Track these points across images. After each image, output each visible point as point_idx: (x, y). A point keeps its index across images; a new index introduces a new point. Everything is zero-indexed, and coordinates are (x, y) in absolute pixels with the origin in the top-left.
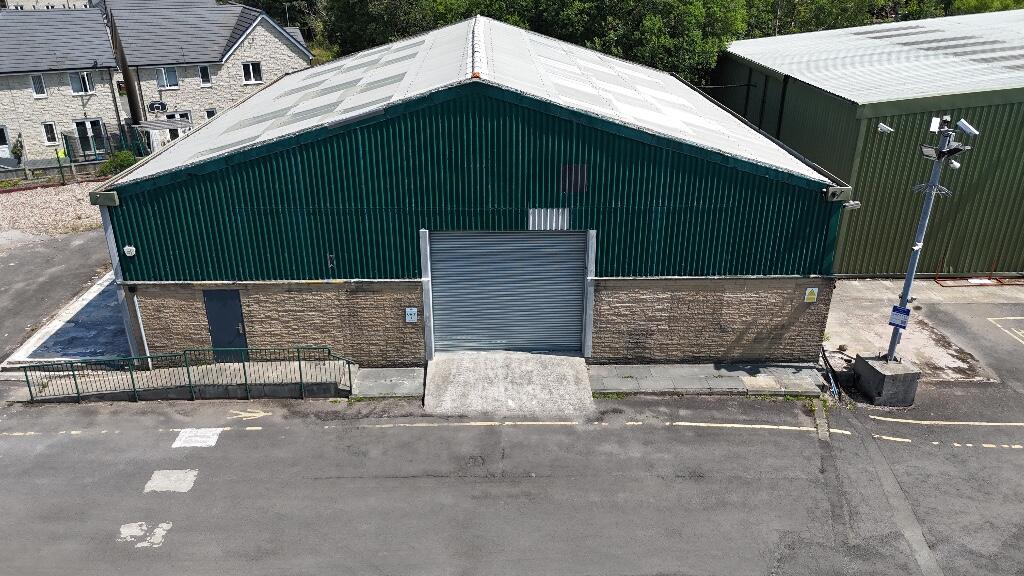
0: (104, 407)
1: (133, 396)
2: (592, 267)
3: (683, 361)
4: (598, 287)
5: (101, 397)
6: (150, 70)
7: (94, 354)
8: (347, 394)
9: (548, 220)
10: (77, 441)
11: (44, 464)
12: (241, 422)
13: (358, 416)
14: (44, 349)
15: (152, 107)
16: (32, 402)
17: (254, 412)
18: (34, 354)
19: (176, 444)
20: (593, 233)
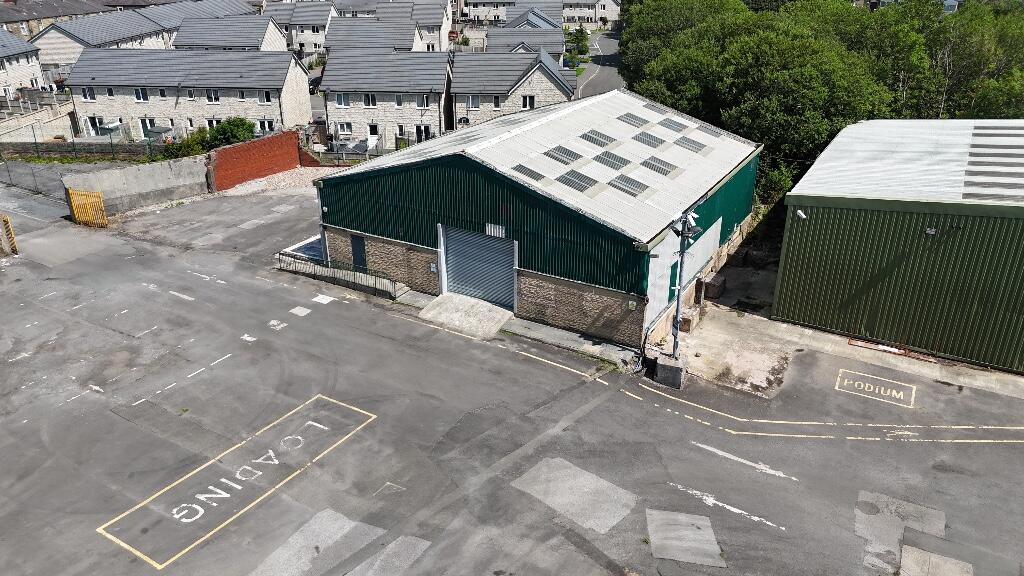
0: (303, 278)
1: (314, 277)
2: (516, 262)
3: (564, 328)
4: (519, 273)
5: (304, 274)
6: (463, 97)
7: (314, 255)
8: (393, 299)
9: (495, 230)
10: (285, 288)
11: (267, 293)
12: (344, 299)
13: (391, 310)
14: (299, 250)
15: (460, 121)
16: (281, 270)
17: (352, 295)
18: (294, 251)
19: (315, 299)
20: (516, 243)
